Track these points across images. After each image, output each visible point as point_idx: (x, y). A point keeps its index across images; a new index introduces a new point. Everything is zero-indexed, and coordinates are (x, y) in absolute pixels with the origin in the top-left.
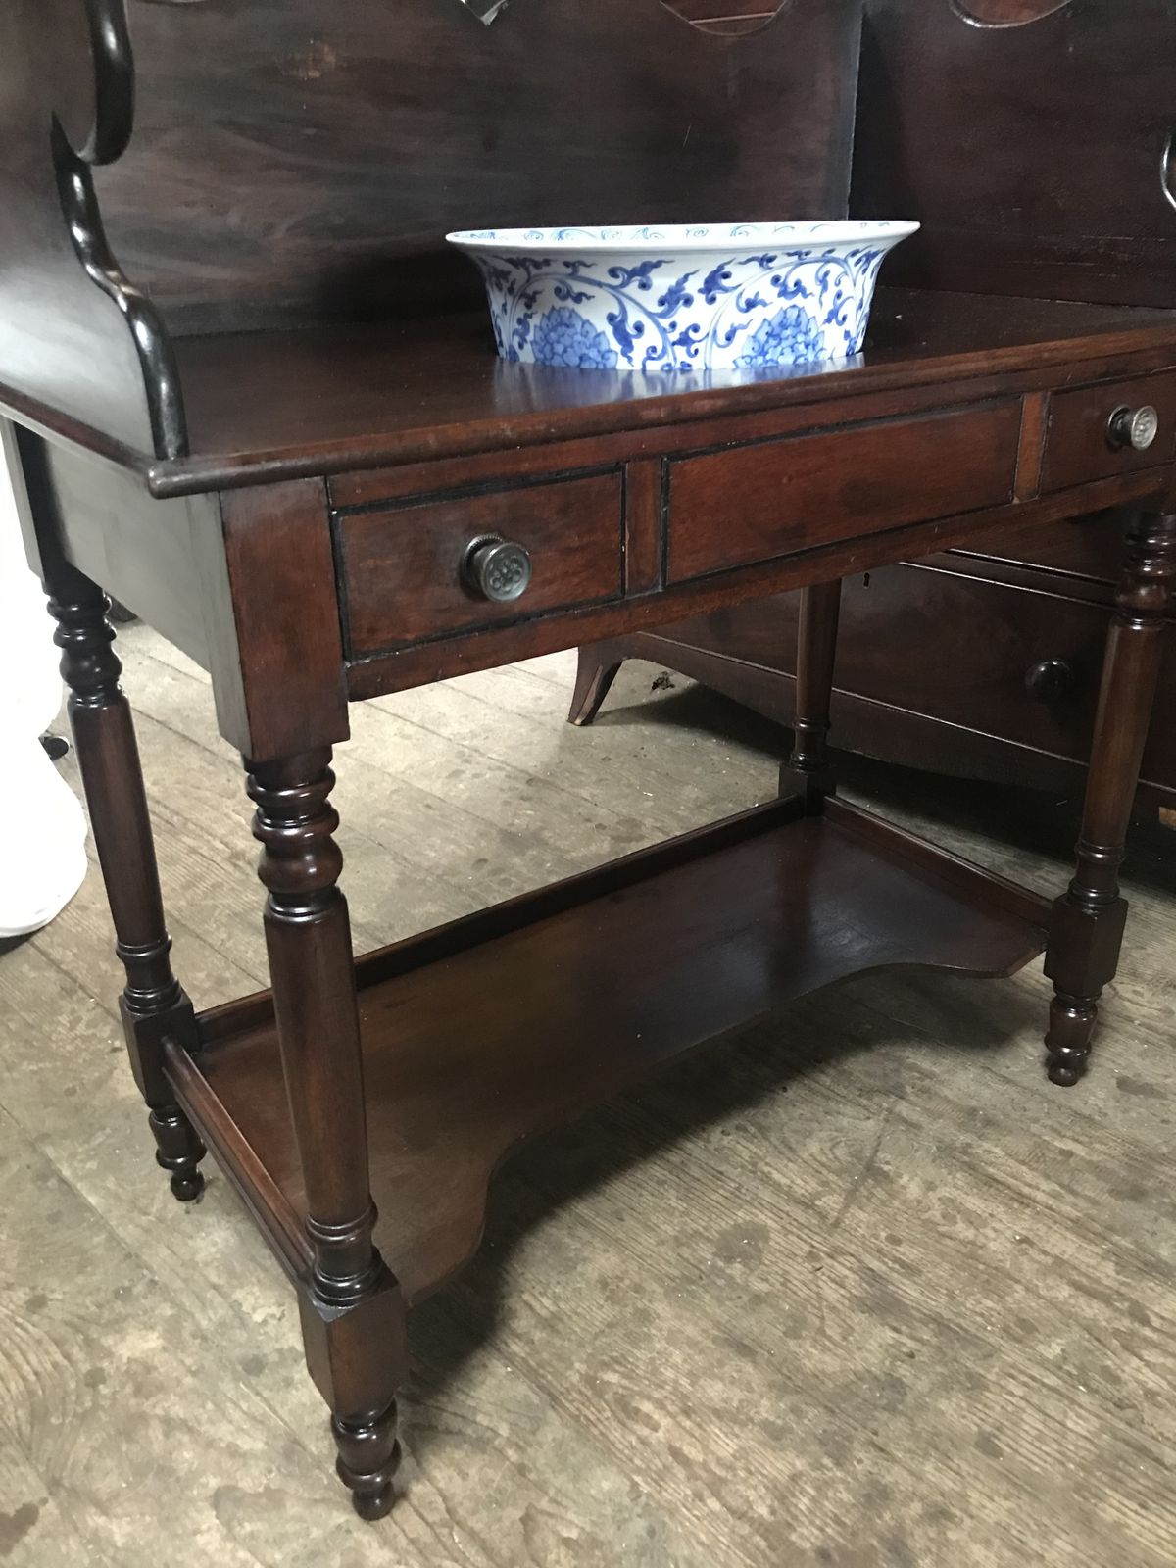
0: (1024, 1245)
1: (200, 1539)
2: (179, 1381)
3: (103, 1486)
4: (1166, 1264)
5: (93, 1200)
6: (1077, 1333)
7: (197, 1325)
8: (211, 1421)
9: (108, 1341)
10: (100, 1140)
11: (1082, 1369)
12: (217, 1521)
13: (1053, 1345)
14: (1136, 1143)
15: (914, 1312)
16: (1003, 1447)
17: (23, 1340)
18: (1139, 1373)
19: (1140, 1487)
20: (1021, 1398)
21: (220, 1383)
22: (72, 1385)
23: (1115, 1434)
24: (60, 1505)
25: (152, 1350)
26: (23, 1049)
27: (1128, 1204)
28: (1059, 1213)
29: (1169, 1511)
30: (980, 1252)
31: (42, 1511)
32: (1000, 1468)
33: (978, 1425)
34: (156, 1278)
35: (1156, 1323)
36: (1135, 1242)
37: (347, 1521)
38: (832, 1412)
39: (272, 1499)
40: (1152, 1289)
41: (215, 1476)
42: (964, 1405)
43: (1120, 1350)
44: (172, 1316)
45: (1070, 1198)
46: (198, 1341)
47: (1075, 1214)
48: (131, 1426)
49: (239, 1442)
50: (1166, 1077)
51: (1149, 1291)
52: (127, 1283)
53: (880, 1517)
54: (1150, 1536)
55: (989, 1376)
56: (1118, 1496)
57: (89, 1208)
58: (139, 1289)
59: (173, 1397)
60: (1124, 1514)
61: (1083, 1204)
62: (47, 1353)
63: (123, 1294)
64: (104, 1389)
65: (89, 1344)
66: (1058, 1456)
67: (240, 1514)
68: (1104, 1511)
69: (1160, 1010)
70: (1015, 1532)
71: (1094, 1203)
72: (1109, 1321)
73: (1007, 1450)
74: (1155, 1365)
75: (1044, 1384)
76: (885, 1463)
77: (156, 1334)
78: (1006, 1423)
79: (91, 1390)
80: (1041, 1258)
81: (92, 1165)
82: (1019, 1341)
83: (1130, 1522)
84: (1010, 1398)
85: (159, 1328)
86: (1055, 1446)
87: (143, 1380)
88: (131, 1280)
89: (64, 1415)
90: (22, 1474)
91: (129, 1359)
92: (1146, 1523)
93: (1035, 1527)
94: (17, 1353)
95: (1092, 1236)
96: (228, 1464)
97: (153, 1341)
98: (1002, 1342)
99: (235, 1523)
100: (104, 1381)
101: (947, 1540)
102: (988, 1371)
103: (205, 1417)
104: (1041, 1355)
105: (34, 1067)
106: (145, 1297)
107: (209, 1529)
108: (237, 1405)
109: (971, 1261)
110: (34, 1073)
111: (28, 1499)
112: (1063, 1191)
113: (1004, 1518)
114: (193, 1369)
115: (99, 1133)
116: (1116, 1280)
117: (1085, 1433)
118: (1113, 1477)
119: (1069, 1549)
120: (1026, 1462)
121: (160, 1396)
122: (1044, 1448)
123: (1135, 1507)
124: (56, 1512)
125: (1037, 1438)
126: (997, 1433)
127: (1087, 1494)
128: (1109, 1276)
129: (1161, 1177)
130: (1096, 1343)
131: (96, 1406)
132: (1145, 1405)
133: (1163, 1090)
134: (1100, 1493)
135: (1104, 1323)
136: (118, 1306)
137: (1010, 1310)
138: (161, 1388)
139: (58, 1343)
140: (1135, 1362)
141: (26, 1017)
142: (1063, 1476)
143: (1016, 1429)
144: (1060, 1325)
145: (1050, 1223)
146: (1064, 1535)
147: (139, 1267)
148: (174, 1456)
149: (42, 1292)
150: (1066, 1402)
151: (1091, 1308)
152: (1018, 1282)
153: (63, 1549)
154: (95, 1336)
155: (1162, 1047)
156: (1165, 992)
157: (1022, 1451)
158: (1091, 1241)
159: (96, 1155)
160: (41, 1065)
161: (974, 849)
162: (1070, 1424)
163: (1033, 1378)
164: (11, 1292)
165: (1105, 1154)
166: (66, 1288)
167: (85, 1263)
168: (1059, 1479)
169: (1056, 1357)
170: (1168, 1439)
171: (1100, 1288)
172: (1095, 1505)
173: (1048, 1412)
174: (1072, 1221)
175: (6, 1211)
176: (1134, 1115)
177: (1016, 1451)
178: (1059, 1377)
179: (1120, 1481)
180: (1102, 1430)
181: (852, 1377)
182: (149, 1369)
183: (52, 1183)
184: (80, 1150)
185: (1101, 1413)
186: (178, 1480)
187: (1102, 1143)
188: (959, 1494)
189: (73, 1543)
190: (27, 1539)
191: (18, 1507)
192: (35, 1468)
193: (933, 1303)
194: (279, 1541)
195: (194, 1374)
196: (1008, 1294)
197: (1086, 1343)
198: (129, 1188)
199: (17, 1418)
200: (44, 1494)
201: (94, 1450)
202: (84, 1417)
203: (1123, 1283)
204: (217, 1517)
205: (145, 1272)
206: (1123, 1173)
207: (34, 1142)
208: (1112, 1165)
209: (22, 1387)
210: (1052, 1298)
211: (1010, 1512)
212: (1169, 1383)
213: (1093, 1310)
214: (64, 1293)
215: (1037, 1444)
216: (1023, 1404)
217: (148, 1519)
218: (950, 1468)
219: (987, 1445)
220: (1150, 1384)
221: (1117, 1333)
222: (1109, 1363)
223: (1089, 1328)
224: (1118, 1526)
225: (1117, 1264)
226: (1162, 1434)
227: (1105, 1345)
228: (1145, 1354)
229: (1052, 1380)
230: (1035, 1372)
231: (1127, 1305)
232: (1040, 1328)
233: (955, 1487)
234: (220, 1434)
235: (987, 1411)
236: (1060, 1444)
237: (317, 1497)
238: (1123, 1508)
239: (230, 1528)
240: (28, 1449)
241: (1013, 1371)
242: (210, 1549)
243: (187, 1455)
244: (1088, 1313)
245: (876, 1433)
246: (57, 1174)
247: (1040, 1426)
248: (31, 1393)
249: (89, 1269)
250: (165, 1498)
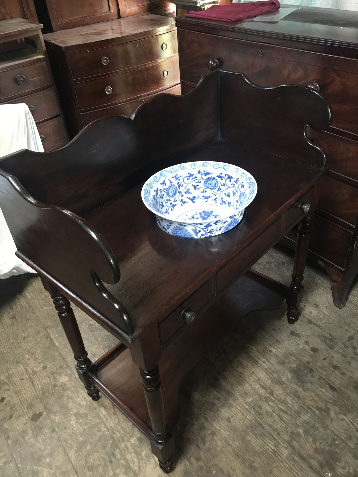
0: (252, 374)
1: (72, 422)
2: (71, 388)
3: (55, 409)
4: (283, 381)
5: (57, 344)
6: (257, 396)
7: (75, 376)
8: (76, 398)
9: (58, 378)
10: (59, 329)
11: (255, 405)
12: (75, 419)
13: (250, 399)
14: (288, 350)
15: (223, 388)
16: (232, 420)
17: (42, 376)
18: (266, 407)
19: (257, 433)
20: (239, 410)
21: (78, 390)
22: (51, 387)
23: (256, 420)
24: (46, 412)
25: (66, 381)
26: (44, 303)
27: (280, 365)
28: (263, 367)
29: (262, 439)
30: (242, 375)
31: (43, 414)
32: (229, 425)
33: (228, 415)
34: (68, 364)
35: (275, 395)
36: (278, 376)
37: (99, 421)
38: (198, 409)
39: (86, 415)
40: (277, 388)
41: (76, 409)
42: (226, 410)
43: (264, 401)
44: (70, 373)
45: (267, 363)
46: (75, 380)
47: (267, 367)
48: (61, 397)
49: (81, 403)
50: (303, 331)
51: (276, 388)
52: (62, 365)
53: (202, 433)
54: (255, 444)
55: (234, 405)
56: (252, 434)
57: (56, 346)
58: (64, 366)
59: (69, 391)
60: (252, 438)
61: (269, 365)
62: (46, 379)
63: (61, 367)
64: (56, 388)
65: (54, 378)
66: (242, 424)
67: (79, 418)
68: (248, 437)
69: (309, 312)
70: (228, 439)
71: (272, 365)
72: (264, 394)
73: (232, 421)
74: (271, 405)
75: (245, 407)
76: (206, 422)
77: (67, 377)
78: (234, 415)
79: (53, 388)
80: (255, 378)
81: (57, 335)
82: (243, 397)
83: (252, 440)
84: (237, 410)
85: (68, 376)
86: (242, 422)
87: (64, 387)
88: (63, 364)
89: (49, 393)
90: (40, 405)
91: (62, 382)
92: (256, 441)
93: (232, 438)
94: (40, 379)
95: (268, 373)
96: (78, 407)
97: (66, 379)
98: (239, 397)
99: (78, 420)
100: (56, 387)
101: (214, 439)
102: (234, 403)
103: (75, 396)
104: (247, 401)
105: (46, 308)
106: (66, 368)
107: (73, 420)
108: (81, 395)
109: (239, 377)
110: (46, 309)
111: (41, 411)
112: (266, 361)
113: (227, 436)
114: (74, 386)
115: (59, 327)
116: (270, 384)
117: (250, 419)
118: (252, 430)
119: (238, 444)
120: (235, 424)
121: (67, 391)
122: (240, 422)
123: (254, 437)
124: (46, 414)
125: (239, 419)
126: (231, 417)
127: (245, 433)
128: (268, 383)
129: (291, 359)
130: (260, 399)
131: (55, 392)
132: (265, 414)
133: (301, 335)
134: (248, 433)
135: (263, 395)
136: (61, 370)
137: (244, 390)
138: (67, 389)
139: (49, 377)
140: (267, 404)
141: (45, 294)
142: (242, 428)
143: (236, 417)
144: (253, 394)
145: (260, 369)
146: (238, 441)
147: (65, 361)
148: (69, 404)
149: (45, 365)
150: (248, 412)
151: (262, 390)
152: (248, 383)
153: (46, 422)
154: (55, 376)
155: (305, 323)
156: (312, 306)
157: (235, 422)
158: (268, 374)
159: (58, 333)
160: (48, 308)
161: (279, 257)
162: (247, 417)
163: (243, 406)
164: (40, 365)
165: (280, 352)
166: (51, 365)
167: (54, 360)
168: (241, 429)
169: (250, 402)
170: (267, 423)
171: (266, 386)
172: (246, 436)
173: (244, 414)
174: (265, 369)
175: (40, 345)
176: (291, 342)
177: (234, 422)
178: (249, 406)
179: (254, 431)
180: (253, 419)
181: (205, 402)
182: (65, 385)
183: (49, 339)
184: (55, 331)
185: (255, 415)
186: (69, 409)
187: (280, 349)
188: (219, 429)
189: (48, 420)
190: (40, 419)
191: (39, 412)
192: (42, 404)
193: (227, 386)
194: (86, 424)
195: (74, 387)
196: (244, 385)
197: (257, 399)
198: (64, 342)
199: (40, 393)
200: (44, 410)
201: (54, 401)
202: (52, 394)
203: (271, 386)
204: (75, 418)
205: (66, 363)
206: (282, 357)
207: (46, 328)
208: (280, 355)
209: (41, 386)
210: (254, 387)
211: (228, 435)
212: (272, 410)
213: (262, 392)
214: (50, 366)
215: (239, 420)
216: (239, 411)
217: (62, 417)
218: (219, 424)
219: (228, 420)
220: (268, 410)
221: (265, 397)
222: (261, 404)
223: (260, 396)
224: (249, 441)
225: (271, 380)
226: (266, 422)
227: (261, 400)
228: (270, 403)
229: (247, 407)
230: (244, 404)
231: (270, 391)
232: (249, 395)
233: (219, 428)
234: (77, 401)
235: (231, 412)
236: (244, 421)
237: (94, 416)
238: (252, 437)
239: (77, 420)
240: (41, 400)
241: (240, 404)
242: (73, 424)
243: (71, 404)
244: (261, 392)
245: (206, 415)
246: (50, 336)
247: (241, 417)
248: (43, 388)
249: (55, 361)
250: (66, 413)
